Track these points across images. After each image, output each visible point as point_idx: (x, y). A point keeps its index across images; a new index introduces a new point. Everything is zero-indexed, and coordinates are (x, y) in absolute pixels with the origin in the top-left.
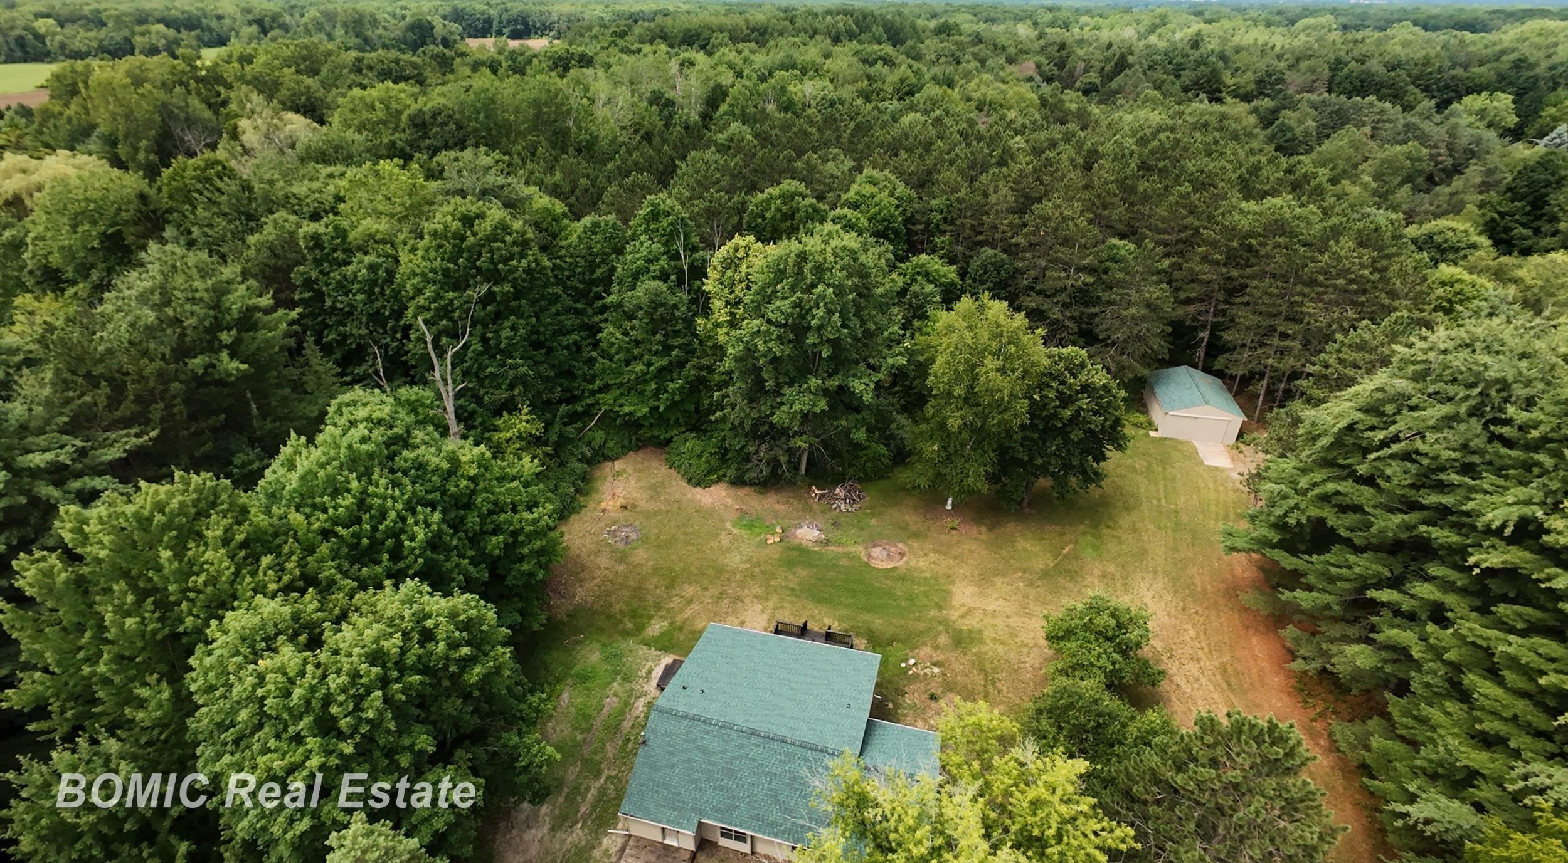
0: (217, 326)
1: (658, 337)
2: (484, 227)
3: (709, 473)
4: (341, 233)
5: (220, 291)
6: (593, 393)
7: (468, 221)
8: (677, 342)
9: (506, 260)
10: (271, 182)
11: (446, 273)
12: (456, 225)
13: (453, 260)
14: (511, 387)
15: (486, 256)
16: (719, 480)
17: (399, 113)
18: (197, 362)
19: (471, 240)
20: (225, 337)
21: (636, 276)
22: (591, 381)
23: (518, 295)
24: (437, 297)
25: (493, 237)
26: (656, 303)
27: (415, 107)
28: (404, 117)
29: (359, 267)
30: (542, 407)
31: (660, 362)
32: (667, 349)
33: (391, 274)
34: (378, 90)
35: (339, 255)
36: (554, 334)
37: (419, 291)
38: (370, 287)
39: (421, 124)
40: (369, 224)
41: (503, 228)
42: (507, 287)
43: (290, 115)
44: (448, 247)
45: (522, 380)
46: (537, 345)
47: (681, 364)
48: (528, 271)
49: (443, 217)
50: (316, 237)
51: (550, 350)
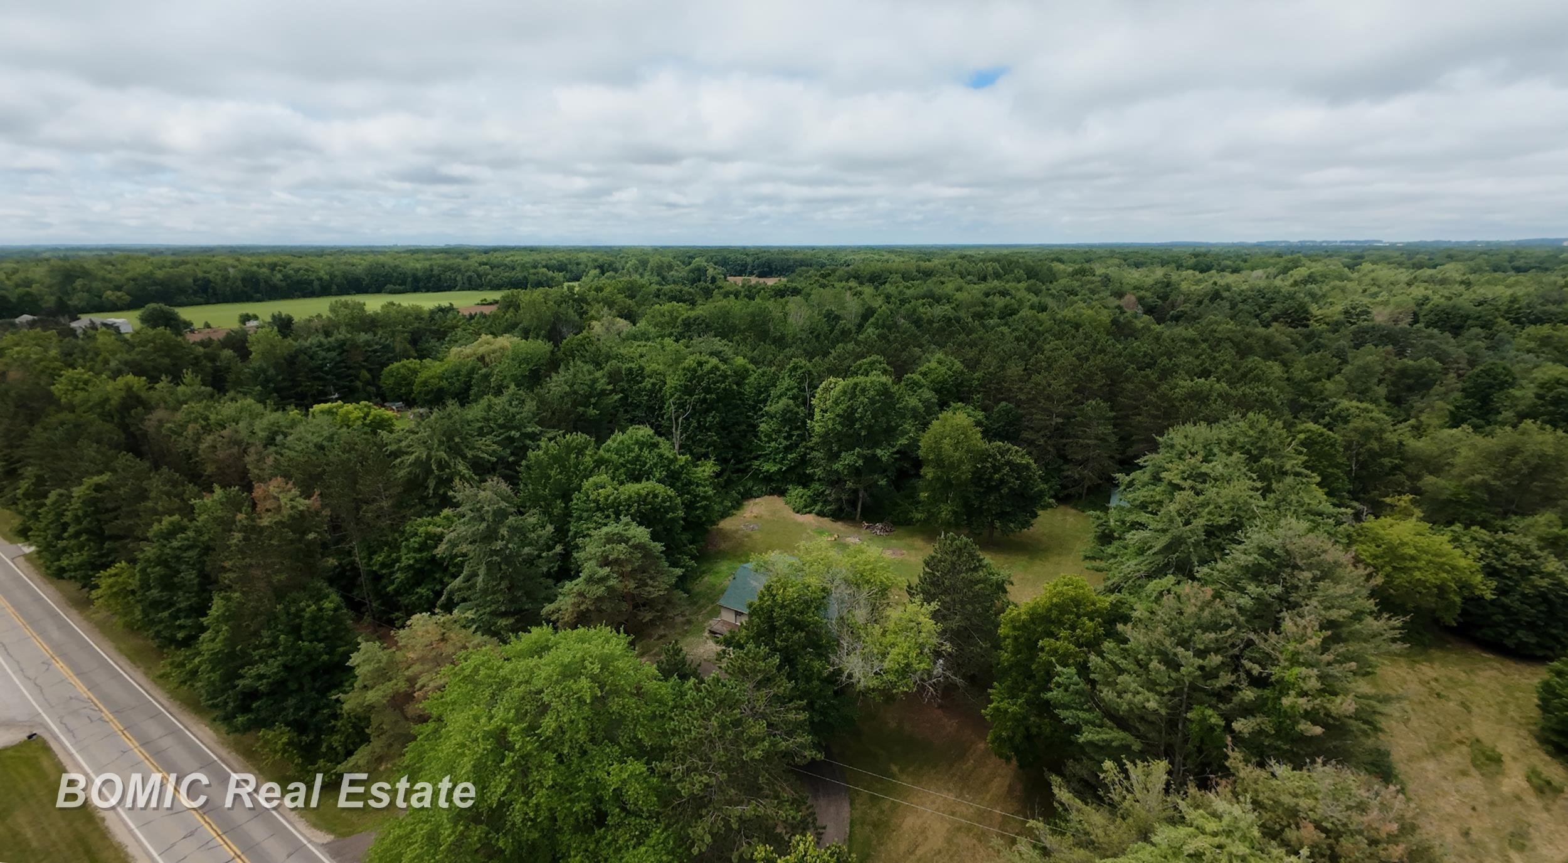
0: (591, 396)
1: (787, 429)
2: (708, 367)
3: (805, 507)
4: (642, 369)
5: (595, 381)
6: (750, 460)
7: (700, 364)
8: (796, 433)
9: (715, 383)
10: (610, 348)
11: (686, 386)
12: (695, 365)
13: (690, 381)
14: (708, 447)
15: (706, 380)
16: (810, 512)
17: (677, 318)
18: (581, 409)
19: (700, 372)
20: (593, 400)
21: (780, 397)
22: (751, 451)
23: (719, 400)
24: (680, 398)
25: (711, 372)
26: (786, 410)
27: (685, 315)
28: (679, 320)
29: (647, 383)
30: (722, 461)
31: (785, 443)
32: (789, 437)
33: (661, 389)
34: (667, 307)
35: (639, 378)
36: (734, 424)
37: (672, 395)
38: (651, 391)
39: (688, 324)
40: (654, 366)
41: (716, 368)
42: (714, 396)
43: (618, 319)
44: (689, 375)
45: (712, 444)
46: (724, 428)
47: (797, 446)
48: (725, 389)
49: (690, 361)
50: (630, 369)
51: (731, 432)
